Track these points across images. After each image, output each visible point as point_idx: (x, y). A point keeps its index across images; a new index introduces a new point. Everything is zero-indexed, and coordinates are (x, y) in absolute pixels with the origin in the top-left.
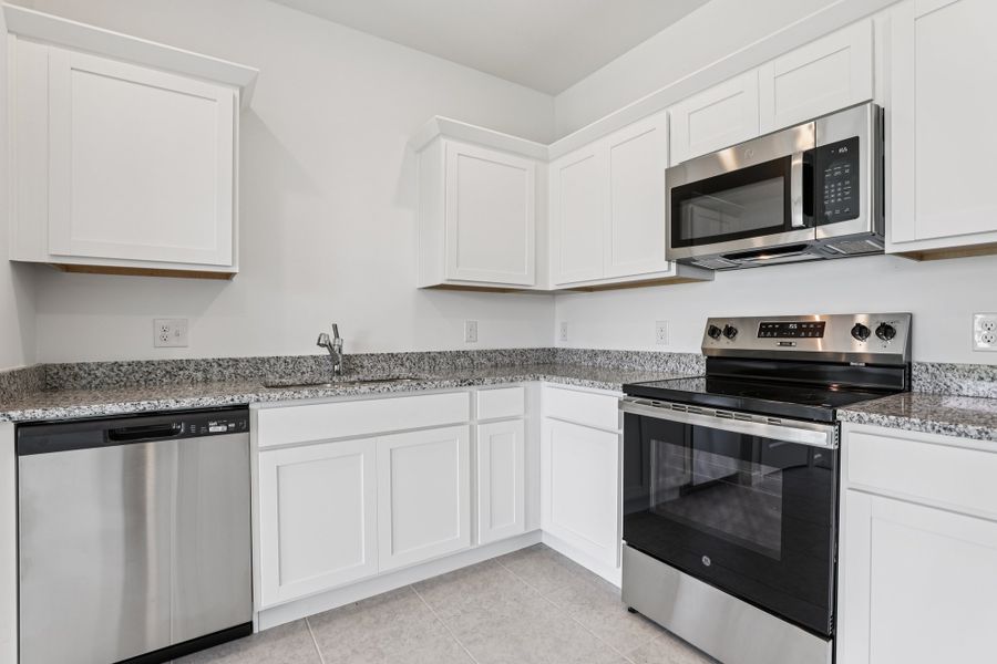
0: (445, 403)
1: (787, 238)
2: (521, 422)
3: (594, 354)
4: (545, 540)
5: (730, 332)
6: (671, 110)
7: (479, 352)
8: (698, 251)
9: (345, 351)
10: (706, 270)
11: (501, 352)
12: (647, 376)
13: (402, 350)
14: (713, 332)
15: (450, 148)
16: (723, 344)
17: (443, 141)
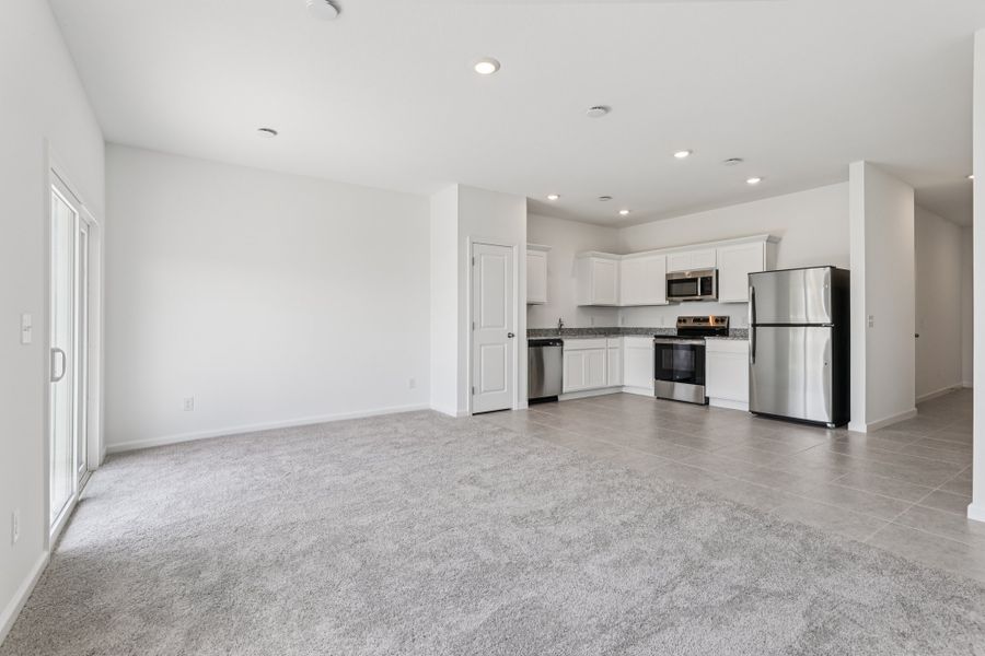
0: (600, 342)
1: (697, 298)
2: (617, 349)
4: (624, 390)
5: (685, 321)
6: (670, 256)
8: (674, 298)
10: (678, 303)
12: (658, 334)
14: (679, 321)
16: (683, 324)
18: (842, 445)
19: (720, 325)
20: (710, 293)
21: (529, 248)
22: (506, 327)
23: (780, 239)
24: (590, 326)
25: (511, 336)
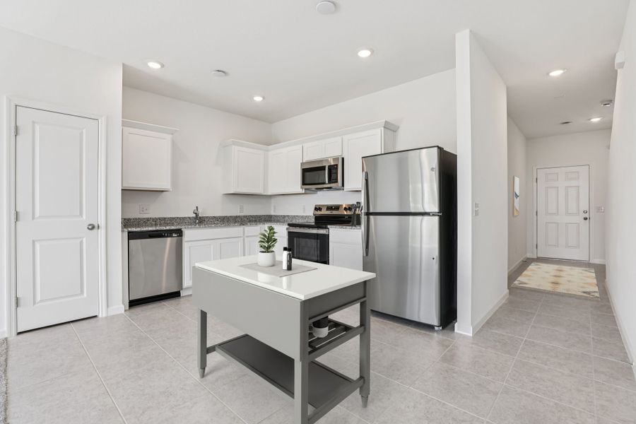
1: (325, 186)
3: (285, 216)
7: (244, 216)
9: (200, 216)
11: (251, 216)
13: (218, 215)
14: (316, 209)
15: (236, 148)
16: (318, 212)
17: (234, 146)
18: (449, 358)
19: (348, 211)
20: (336, 181)
21: (124, 124)
22: (84, 217)
23: (399, 127)
24: (238, 214)
25: (92, 227)
